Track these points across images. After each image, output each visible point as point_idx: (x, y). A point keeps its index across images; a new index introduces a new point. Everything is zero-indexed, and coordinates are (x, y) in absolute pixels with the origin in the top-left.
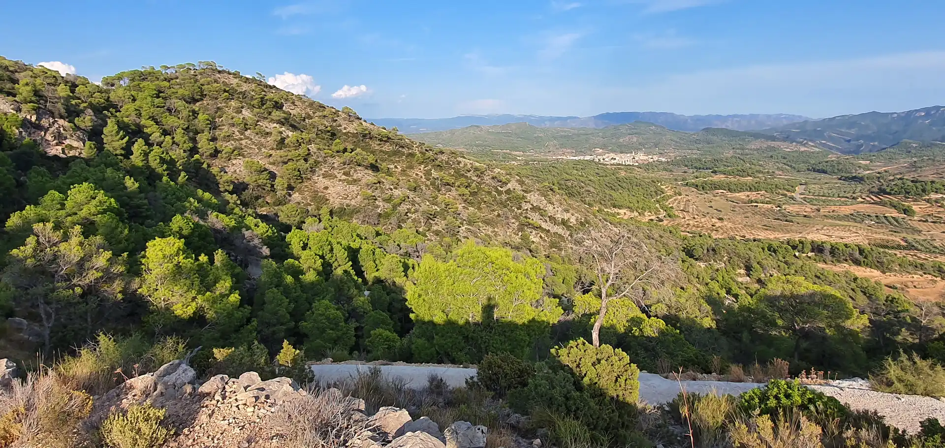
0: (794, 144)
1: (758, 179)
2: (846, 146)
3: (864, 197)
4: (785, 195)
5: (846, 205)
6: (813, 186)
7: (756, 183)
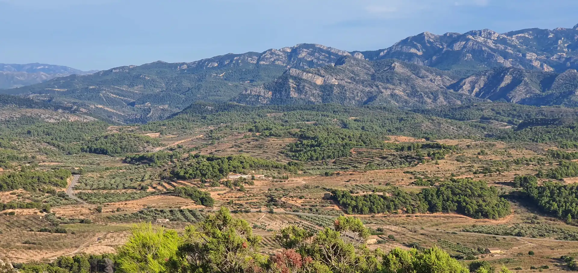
0: (60, 111)
1: (12, 171)
2: (128, 111)
3: (154, 186)
4: (52, 192)
5: (134, 198)
6: (90, 174)
7: (9, 177)
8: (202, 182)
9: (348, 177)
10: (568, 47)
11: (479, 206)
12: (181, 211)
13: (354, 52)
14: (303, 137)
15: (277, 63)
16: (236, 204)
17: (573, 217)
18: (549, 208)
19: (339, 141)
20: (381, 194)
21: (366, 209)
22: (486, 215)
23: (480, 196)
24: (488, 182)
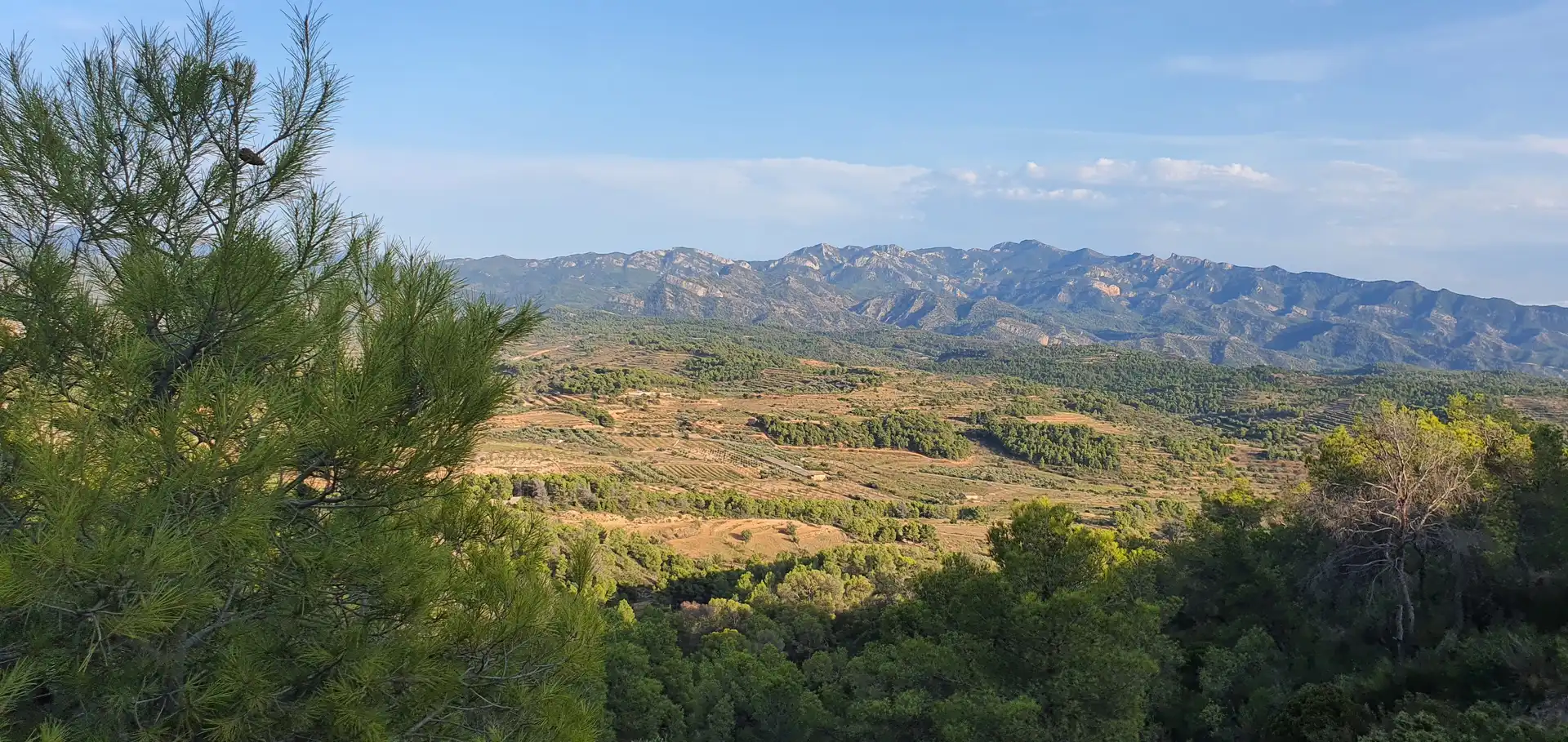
3: (531, 400)
5: (511, 414)
8: (594, 398)
9: (772, 402)
10: (984, 271)
11: (935, 443)
12: (574, 431)
13: (740, 261)
14: (700, 353)
15: (648, 267)
16: (641, 426)
17: (1046, 462)
18: (1018, 450)
19: (748, 360)
20: (818, 422)
21: (801, 440)
22: (944, 455)
23: (935, 431)
24: (940, 414)
